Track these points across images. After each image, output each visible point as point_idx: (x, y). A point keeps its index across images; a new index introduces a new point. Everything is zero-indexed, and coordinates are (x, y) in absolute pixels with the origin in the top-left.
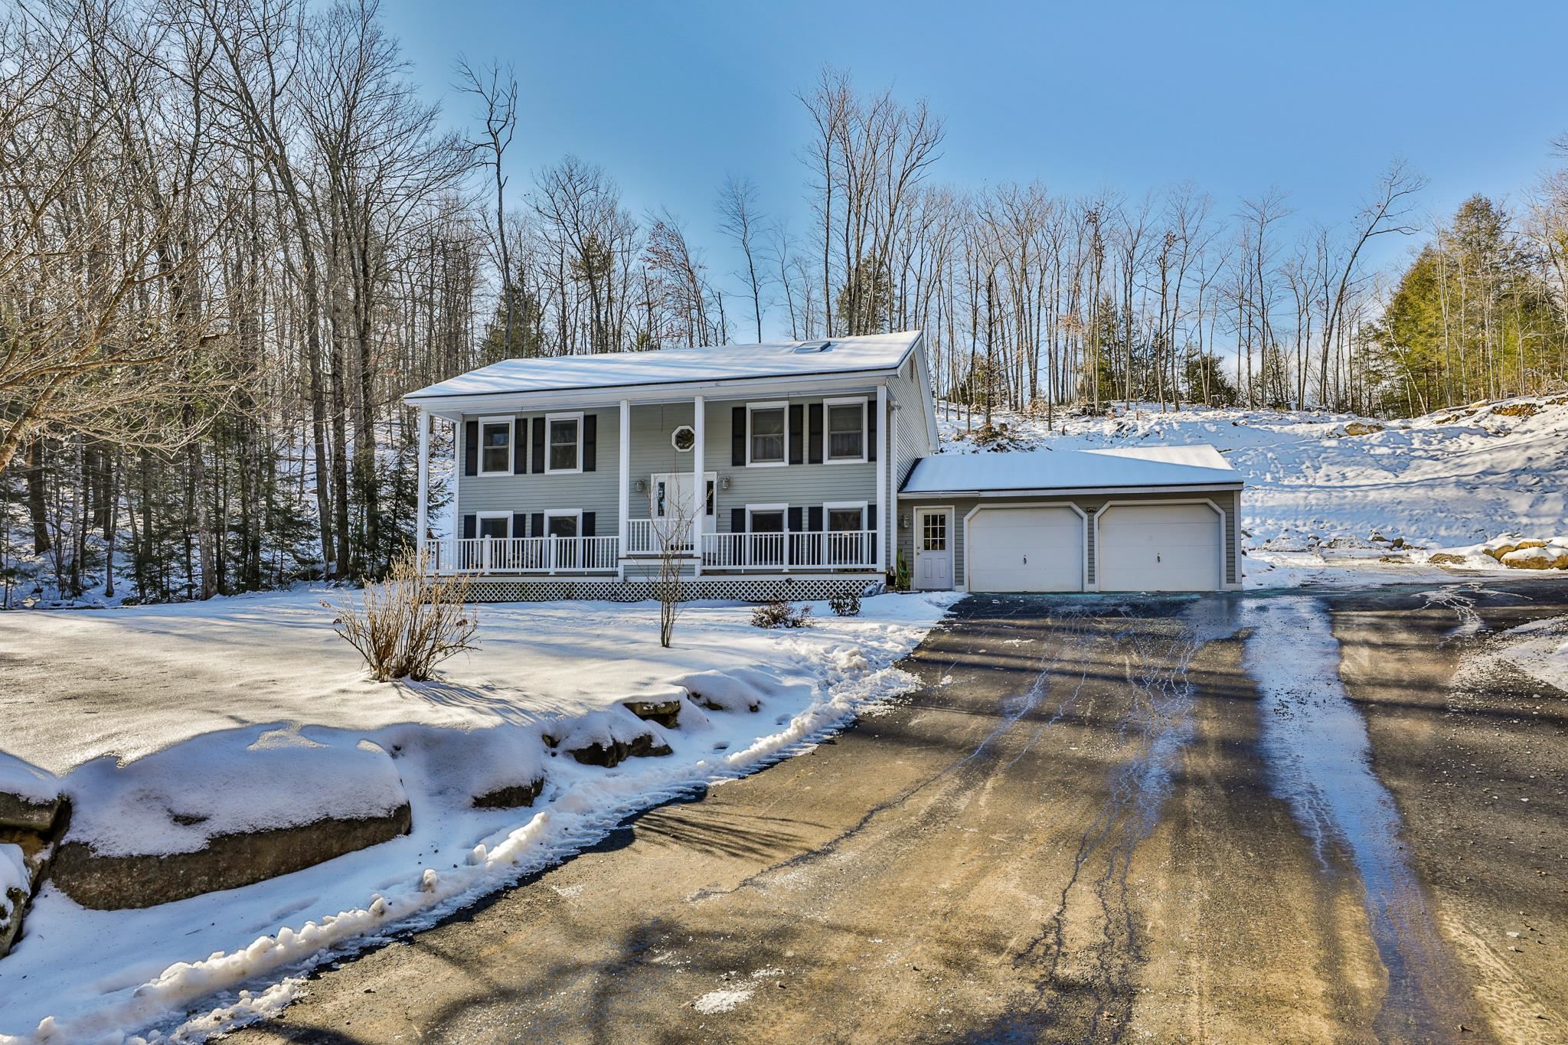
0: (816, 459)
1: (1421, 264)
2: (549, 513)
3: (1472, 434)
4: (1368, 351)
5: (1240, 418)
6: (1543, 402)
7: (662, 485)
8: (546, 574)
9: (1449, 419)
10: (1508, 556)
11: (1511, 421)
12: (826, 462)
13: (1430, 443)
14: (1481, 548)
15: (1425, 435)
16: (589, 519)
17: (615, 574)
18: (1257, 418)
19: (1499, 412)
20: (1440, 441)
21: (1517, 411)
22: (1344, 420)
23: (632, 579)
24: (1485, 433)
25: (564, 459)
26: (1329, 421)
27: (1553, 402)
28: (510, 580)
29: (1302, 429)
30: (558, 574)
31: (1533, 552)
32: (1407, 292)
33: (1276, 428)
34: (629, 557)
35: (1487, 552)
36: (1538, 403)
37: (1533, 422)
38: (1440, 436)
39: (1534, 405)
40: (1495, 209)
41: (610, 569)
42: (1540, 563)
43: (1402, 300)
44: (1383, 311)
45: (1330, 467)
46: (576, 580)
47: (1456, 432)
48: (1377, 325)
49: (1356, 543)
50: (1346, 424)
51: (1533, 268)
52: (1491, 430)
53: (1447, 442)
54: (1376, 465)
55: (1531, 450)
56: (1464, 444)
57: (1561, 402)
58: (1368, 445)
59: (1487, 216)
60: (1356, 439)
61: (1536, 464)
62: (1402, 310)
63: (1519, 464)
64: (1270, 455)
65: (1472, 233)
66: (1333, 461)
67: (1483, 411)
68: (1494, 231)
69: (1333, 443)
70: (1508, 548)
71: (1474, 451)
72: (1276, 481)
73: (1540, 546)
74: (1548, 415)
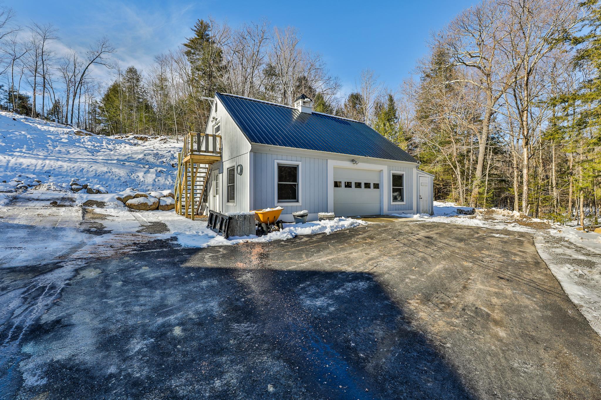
1: (115, 85)
3: (126, 144)
4: (95, 111)
6: (150, 137)
9: (119, 138)
10: (130, 202)
11: (140, 142)
13: (110, 144)
14: (116, 195)
15: (108, 141)
18: (32, 120)
19: (136, 138)
20: (114, 144)
21: (142, 139)
24: (131, 144)
26: (70, 129)
27: (153, 138)
29: (53, 129)
31: (141, 200)
32: (109, 93)
33: (40, 127)
35: (119, 199)
36: (149, 137)
37: (147, 143)
38: (114, 142)
39: (147, 138)
40: (138, 73)
42: (145, 206)
43: (107, 95)
44: (101, 98)
45: (62, 147)
47: (121, 142)
48: (99, 103)
50: (75, 130)
52: (133, 143)
53: (116, 145)
54: (85, 149)
55: (146, 152)
56: (123, 146)
57: (156, 138)
58: (82, 140)
59: (136, 74)
60: (77, 137)
61: (147, 157)
62: (108, 99)
63: (141, 156)
64: (28, 136)
65: (131, 79)
66: (64, 144)
67: (131, 137)
68: (138, 80)
69: (66, 136)
70: (129, 197)
71: (125, 149)
72: (29, 149)
73: (146, 196)
74: (152, 142)
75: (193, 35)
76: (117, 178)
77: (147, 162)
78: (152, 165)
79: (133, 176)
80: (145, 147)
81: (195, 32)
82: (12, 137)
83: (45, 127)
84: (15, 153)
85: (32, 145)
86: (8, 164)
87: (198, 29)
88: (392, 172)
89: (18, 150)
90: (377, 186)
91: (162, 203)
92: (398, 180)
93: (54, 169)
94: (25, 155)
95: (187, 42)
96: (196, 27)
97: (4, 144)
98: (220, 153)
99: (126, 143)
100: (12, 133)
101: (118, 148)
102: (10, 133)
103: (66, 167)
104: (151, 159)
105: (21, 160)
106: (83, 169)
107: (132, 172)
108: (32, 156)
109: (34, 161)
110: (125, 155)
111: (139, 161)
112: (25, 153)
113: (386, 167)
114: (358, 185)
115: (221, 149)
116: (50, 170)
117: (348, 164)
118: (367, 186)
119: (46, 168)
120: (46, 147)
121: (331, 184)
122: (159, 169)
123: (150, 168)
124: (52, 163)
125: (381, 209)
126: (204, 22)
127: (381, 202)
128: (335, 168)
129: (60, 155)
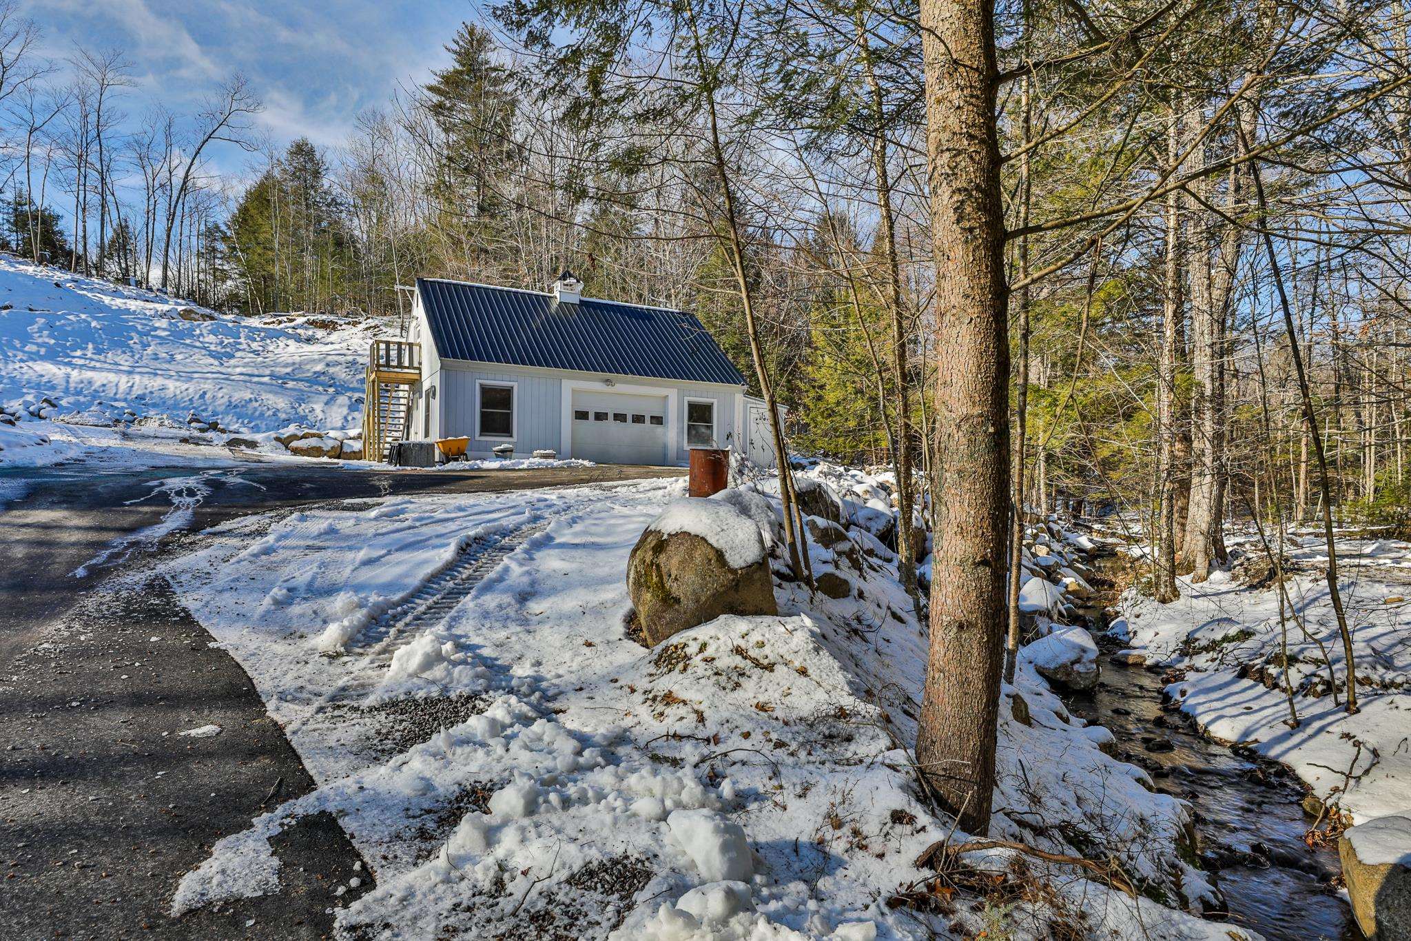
1: (262, 185)
3: (289, 338)
4: (214, 250)
5: (67, 281)
6: (342, 322)
9: (273, 323)
10: (294, 444)
11: (320, 333)
13: (254, 340)
14: (273, 434)
15: (248, 331)
18: (87, 284)
19: (312, 324)
20: (262, 339)
21: (323, 325)
22: (181, 305)
24: (298, 339)
26: (167, 302)
27: (349, 323)
29: (133, 305)
31: (313, 442)
32: (248, 205)
33: (107, 300)
35: (277, 439)
36: (340, 322)
37: (334, 337)
38: (263, 335)
39: (337, 323)
40: (318, 156)
42: (317, 452)
43: (244, 210)
44: (229, 217)
45: (159, 347)
47: (277, 333)
48: (223, 228)
49: (166, 423)
50: (180, 308)
51: (344, 215)
52: (304, 337)
53: (268, 341)
54: (204, 352)
55: (330, 358)
56: (282, 345)
57: (355, 324)
58: (198, 332)
59: (312, 160)
60: (187, 324)
61: (331, 370)
62: (245, 220)
63: (319, 367)
64: (94, 324)
65: (300, 170)
66: (162, 341)
67: (300, 320)
68: (317, 174)
69: (164, 323)
70: (294, 437)
71: (288, 351)
72: (98, 351)
73: (320, 437)
74: (346, 333)
75: (449, 63)
76: (270, 413)
77: (333, 382)
78: (341, 388)
79: (303, 409)
80: (330, 347)
81: (455, 56)
82: (64, 325)
83: (119, 302)
84: (74, 361)
85: (102, 343)
86: (68, 382)
87: (461, 47)
88: (687, 399)
89: (79, 353)
90: (657, 420)
91: (346, 449)
92: (700, 414)
93: (151, 393)
94: (93, 363)
95: (433, 80)
96: (457, 42)
97: (52, 342)
98: (420, 369)
99: (289, 336)
100: (63, 317)
101: (271, 348)
102: (60, 318)
103: (172, 389)
104: (341, 373)
105: (89, 374)
106: (205, 393)
107: (301, 400)
108: (106, 366)
109: (112, 377)
110: (286, 365)
111: (315, 379)
112: (92, 359)
113: (676, 391)
114: (620, 417)
115: (420, 363)
116: (144, 394)
117: (598, 386)
118: (638, 419)
119: (137, 391)
120: (128, 346)
121: (568, 415)
122: (356, 395)
123: (337, 393)
124: (146, 380)
125: (665, 455)
126: (478, 30)
127: (665, 445)
128: (575, 392)
129: (157, 364)
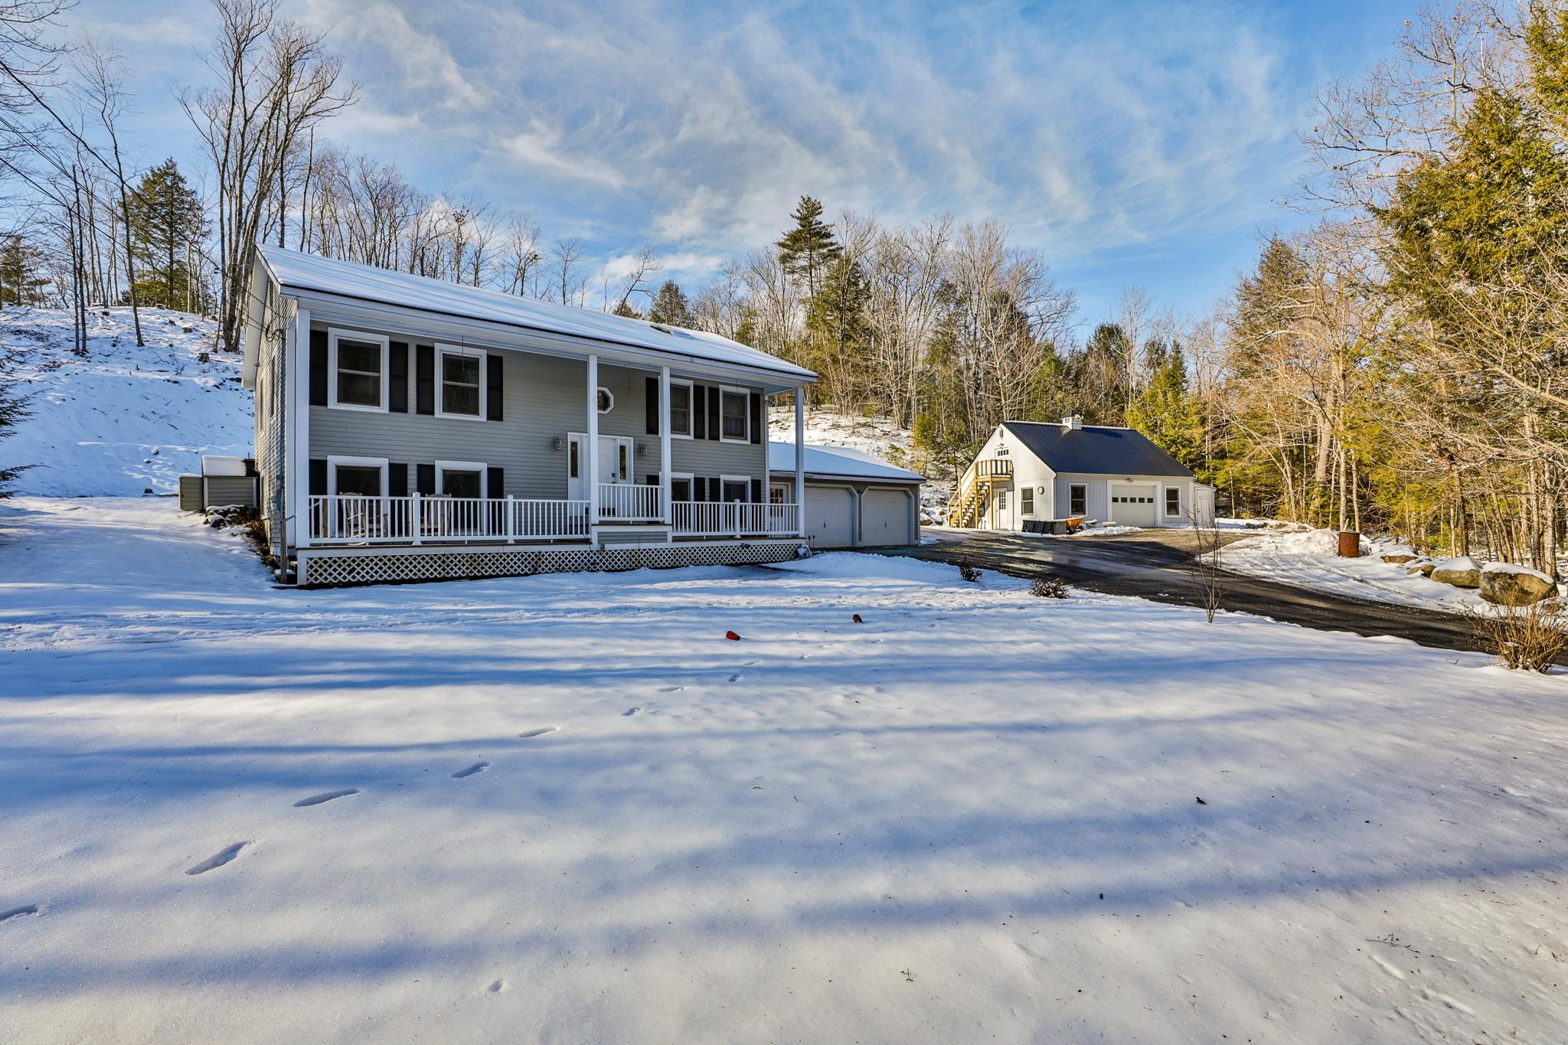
0: (714, 437)
2: (440, 466)
7: (574, 444)
8: (504, 543)
12: (722, 440)
16: (496, 476)
17: (587, 541)
23: (608, 547)
25: (460, 401)
28: (455, 550)
30: (518, 543)
34: (602, 523)
41: (579, 536)
46: (543, 548)
65: (668, 303)
75: (795, 226)
88: (1166, 487)
90: (1150, 500)
92: (1172, 494)
95: (782, 238)
96: (798, 211)
98: (1011, 475)
113: (1160, 483)
114: (1133, 500)
115: (1011, 471)
117: (1124, 483)
118: (1142, 500)
121: (1110, 500)
125: (1155, 521)
126: (813, 200)
127: (1155, 514)
128: (1113, 486)
